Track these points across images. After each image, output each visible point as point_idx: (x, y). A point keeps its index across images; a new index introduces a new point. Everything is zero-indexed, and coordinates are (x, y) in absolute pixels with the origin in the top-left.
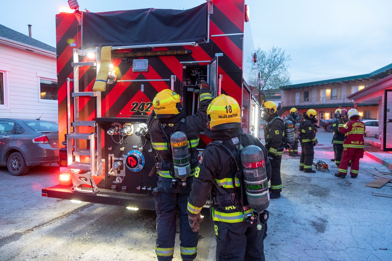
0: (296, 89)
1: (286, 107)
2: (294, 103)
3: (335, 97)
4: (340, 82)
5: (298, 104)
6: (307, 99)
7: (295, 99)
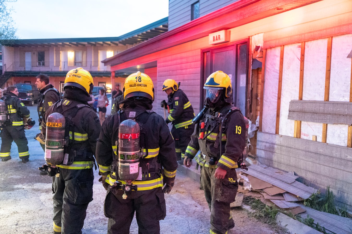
0: (26, 47)
1: (11, 72)
2: (23, 67)
3: (79, 62)
4: (86, 43)
5: (30, 70)
6: (42, 63)
7: (25, 61)
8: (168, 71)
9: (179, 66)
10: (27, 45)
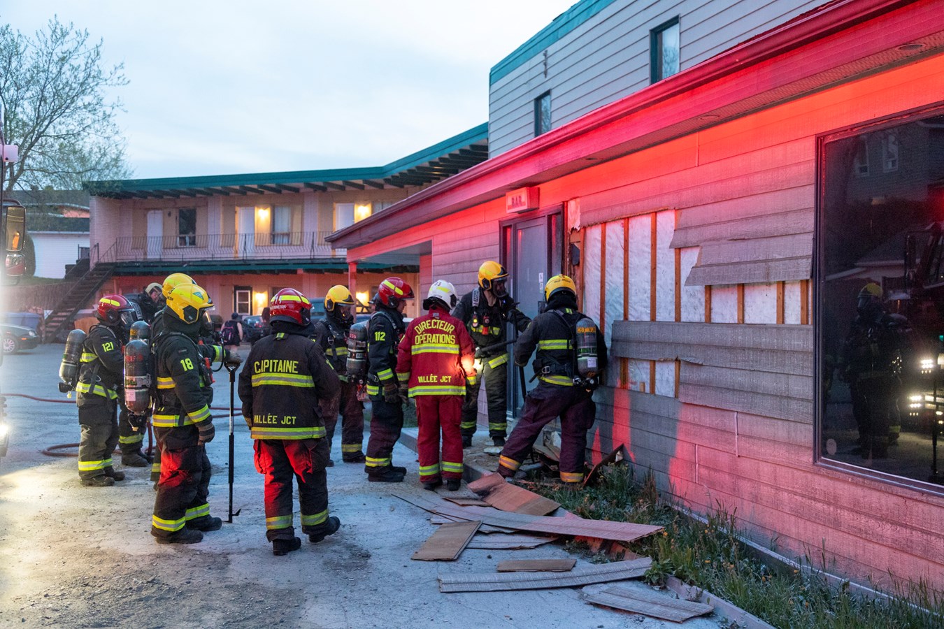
0: (149, 198)
1: (112, 264)
2: (141, 251)
3: (283, 235)
4: (301, 185)
5: (158, 257)
6: (190, 238)
7: (145, 234)
8: (449, 264)
9: (467, 253)
10: (150, 194)
